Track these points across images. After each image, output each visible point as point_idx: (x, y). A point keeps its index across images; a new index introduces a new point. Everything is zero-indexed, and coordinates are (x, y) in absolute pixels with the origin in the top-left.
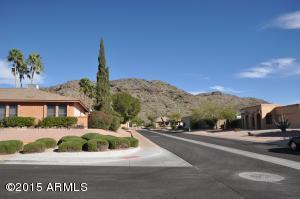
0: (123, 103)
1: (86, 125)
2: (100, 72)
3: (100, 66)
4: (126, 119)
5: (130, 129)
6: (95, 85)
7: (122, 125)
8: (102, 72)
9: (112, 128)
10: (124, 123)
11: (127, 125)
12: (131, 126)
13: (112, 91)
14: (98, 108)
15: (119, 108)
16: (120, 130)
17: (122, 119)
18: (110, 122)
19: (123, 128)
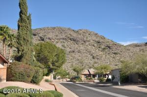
0: (46, 53)
1: (5, 77)
2: (21, 20)
3: (21, 12)
4: (50, 71)
5: (54, 82)
6: (16, 34)
7: (45, 77)
8: (23, 19)
9: (34, 81)
10: (47, 75)
11: (50, 77)
12: (55, 78)
13: (35, 41)
14: (18, 59)
15: (42, 59)
16: (42, 83)
17: (46, 71)
19: (47, 81)
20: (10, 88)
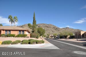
0: (40, 31)
1: (30, 36)
2: (34, 22)
3: (34, 20)
4: (41, 35)
5: (42, 38)
6: (32, 25)
7: (40, 37)
8: (34, 21)
9: (37, 38)
10: (40, 36)
11: (41, 37)
12: (42, 37)
13: (37, 27)
14: (33, 32)
15: (39, 32)
16: (39, 38)
17: (40, 35)
18: (36, 36)
19: (40, 38)
20: (31, 39)
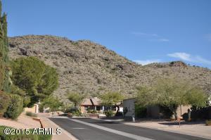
0: (29, 74)
4: (34, 100)
7: (27, 109)
9: (10, 115)
10: (30, 105)
13: (13, 54)
16: (22, 117)
17: (28, 100)
18: (7, 104)
19: (29, 114)
